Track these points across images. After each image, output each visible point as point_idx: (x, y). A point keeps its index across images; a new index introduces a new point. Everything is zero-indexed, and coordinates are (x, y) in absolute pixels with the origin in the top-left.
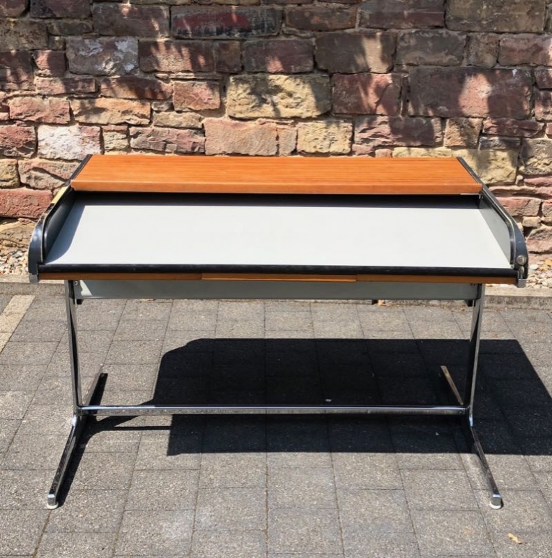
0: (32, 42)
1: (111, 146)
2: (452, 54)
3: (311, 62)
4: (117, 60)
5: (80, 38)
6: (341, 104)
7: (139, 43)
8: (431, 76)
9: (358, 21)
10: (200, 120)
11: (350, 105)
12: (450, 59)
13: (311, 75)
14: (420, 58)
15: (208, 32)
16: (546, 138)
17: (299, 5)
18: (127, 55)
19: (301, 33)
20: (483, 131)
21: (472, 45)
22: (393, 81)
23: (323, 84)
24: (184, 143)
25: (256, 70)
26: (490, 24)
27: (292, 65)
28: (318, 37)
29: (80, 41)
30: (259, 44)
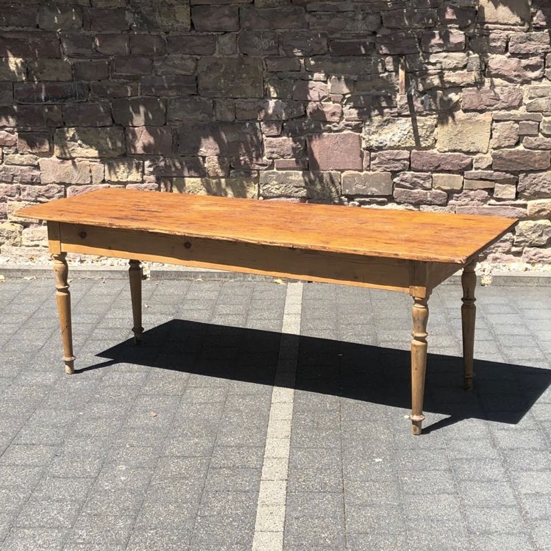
2: (204, 113)
3: (110, 119)
8: (192, 127)
9: (139, 91)
10: (36, 159)
16: (275, 170)
17: (100, 81)
20: (232, 166)
22: (167, 132)
24: (26, 176)
25: (72, 125)
26: (227, 93)
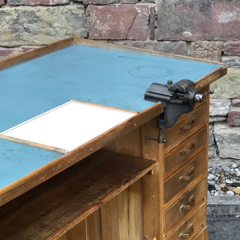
6: (96, 31)
8: (176, 5)
11: (104, 32)
13: (67, 6)
20: (225, 53)
22: (142, 11)
23: (79, 14)
25: (17, 3)
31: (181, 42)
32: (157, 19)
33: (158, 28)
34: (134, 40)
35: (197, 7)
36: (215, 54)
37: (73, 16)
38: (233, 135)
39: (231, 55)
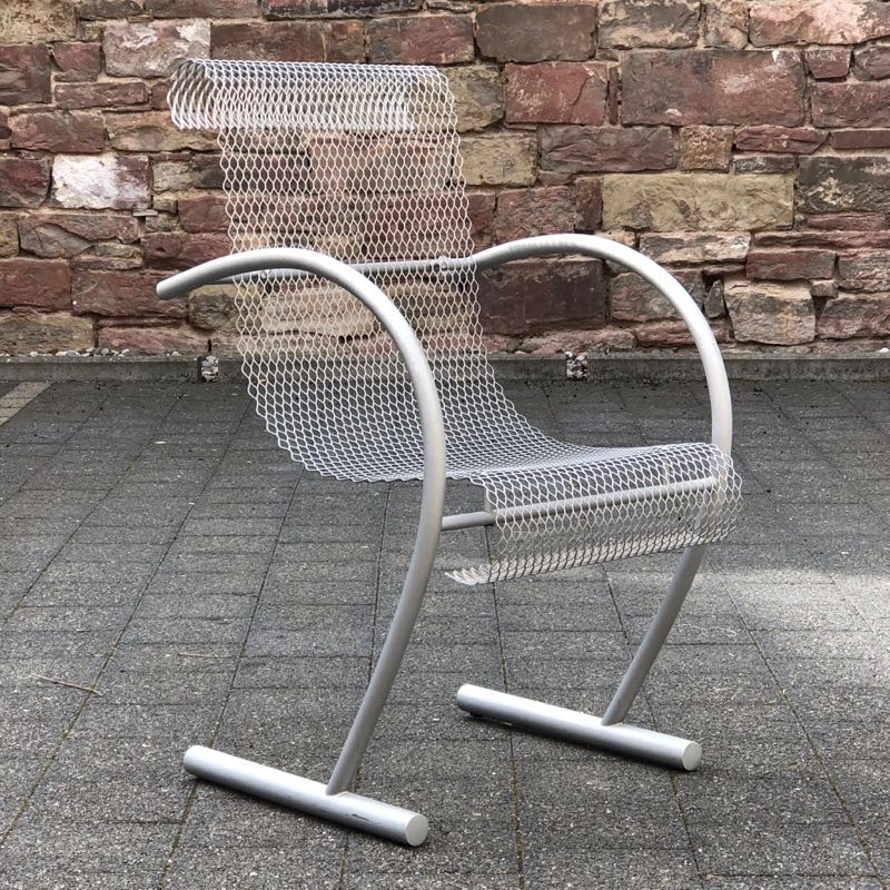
0: (53, 30)
1: (165, 185)
4: (178, 53)
5: (124, 23)
6: (519, 108)
7: (213, 27)
11: (532, 109)
12: (677, 39)
13: (470, 67)
14: (634, 38)
15: (315, 8)
18: (194, 46)
19: (454, 5)
21: (709, 18)
23: (489, 79)
27: (441, 52)
28: (480, 10)
29: (125, 28)
30: (393, 23)
31: (663, 128)
32: (621, 89)
33: (623, 103)
34: (582, 125)
35: (688, 66)
36: (720, 148)
37: (480, 82)
38: (757, 296)
39: (748, 151)
